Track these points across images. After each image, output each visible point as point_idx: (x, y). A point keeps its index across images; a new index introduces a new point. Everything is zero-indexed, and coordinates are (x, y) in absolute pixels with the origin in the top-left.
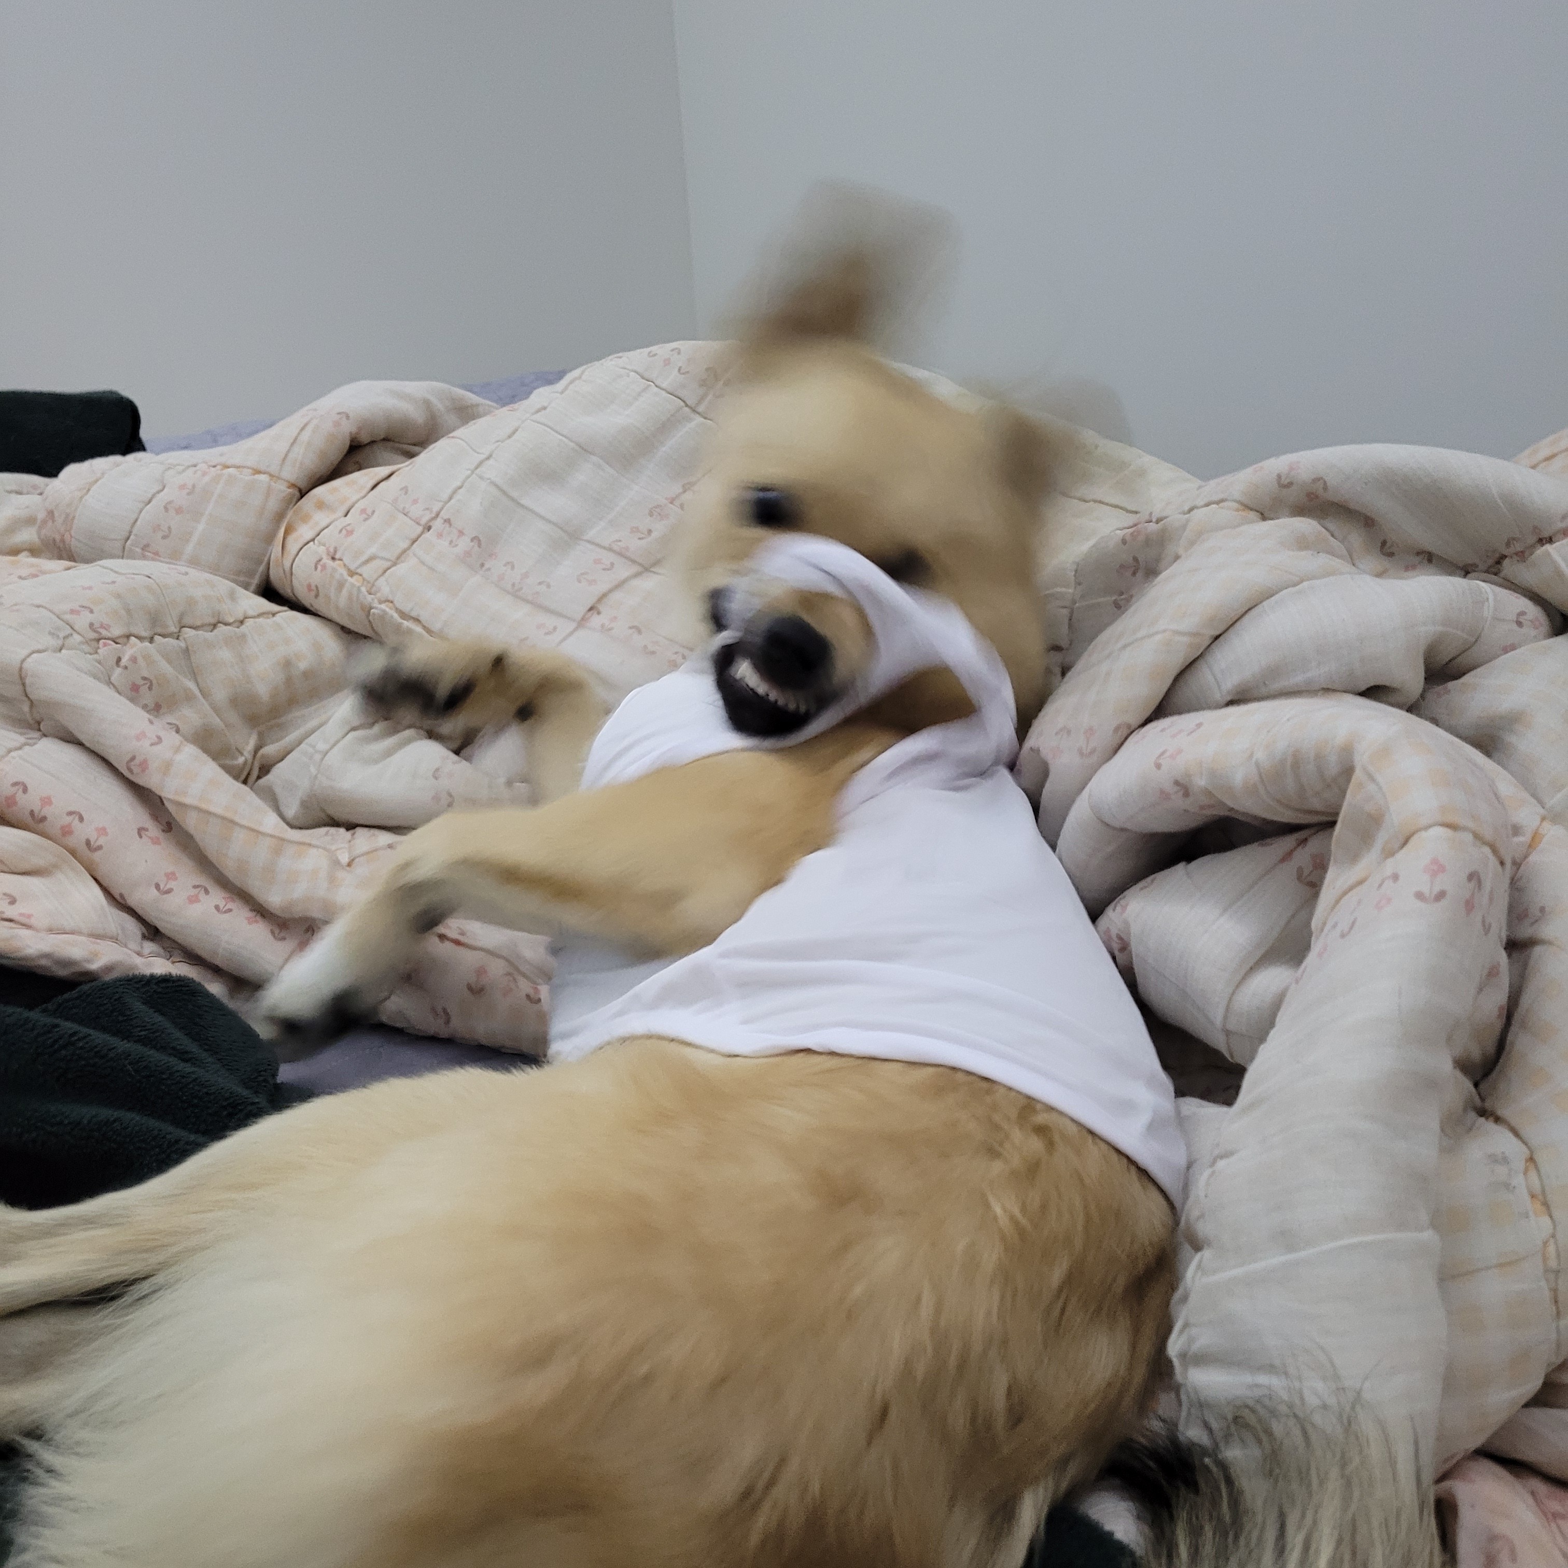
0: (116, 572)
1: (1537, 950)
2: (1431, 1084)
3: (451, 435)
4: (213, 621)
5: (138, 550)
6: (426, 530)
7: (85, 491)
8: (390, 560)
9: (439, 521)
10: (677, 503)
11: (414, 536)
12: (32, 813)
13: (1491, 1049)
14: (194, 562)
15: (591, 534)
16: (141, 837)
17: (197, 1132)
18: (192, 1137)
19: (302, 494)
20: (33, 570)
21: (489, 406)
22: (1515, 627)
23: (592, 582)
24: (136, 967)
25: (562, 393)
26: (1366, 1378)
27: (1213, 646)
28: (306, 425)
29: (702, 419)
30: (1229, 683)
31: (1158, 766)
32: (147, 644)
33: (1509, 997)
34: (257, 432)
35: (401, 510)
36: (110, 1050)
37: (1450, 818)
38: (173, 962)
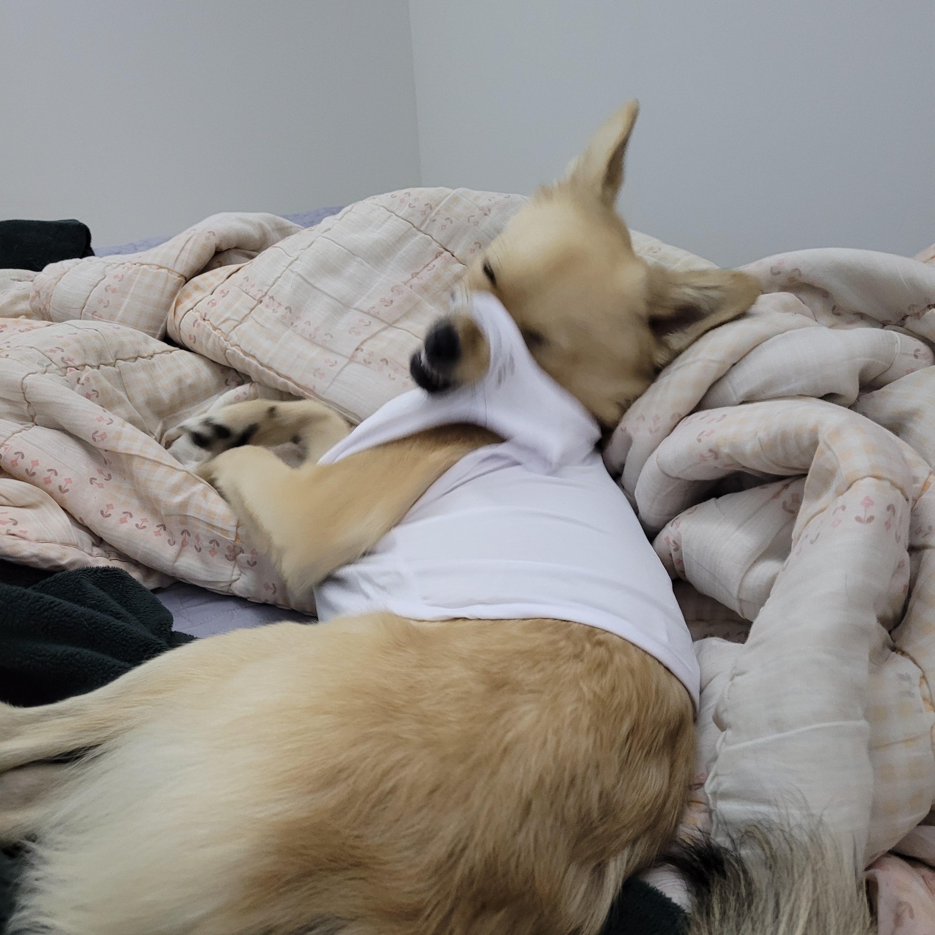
0: (77, 328)
1: (927, 552)
2: (863, 631)
3: (274, 245)
4: (136, 355)
5: (90, 315)
6: (259, 303)
7: (58, 279)
8: (237, 321)
9: (267, 297)
10: (409, 285)
11: (252, 306)
12: (27, 470)
13: (899, 610)
14: (123, 322)
15: (357, 304)
16: (92, 484)
17: (125, 660)
18: (122, 664)
19: (187, 280)
20: (27, 327)
21: (298, 227)
22: (914, 359)
23: (358, 333)
24: (88, 562)
25: (340, 220)
26: (825, 808)
27: (732, 369)
28: (189, 239)
29: (423, 235)
30: (742, 391)
31: (699, 440)
32: (96, 370)
33: (910, 580)
34: (161, 243)
35: (245, 291)
36: (74, 612)
37: (877, 473)
38: (111, 560)
